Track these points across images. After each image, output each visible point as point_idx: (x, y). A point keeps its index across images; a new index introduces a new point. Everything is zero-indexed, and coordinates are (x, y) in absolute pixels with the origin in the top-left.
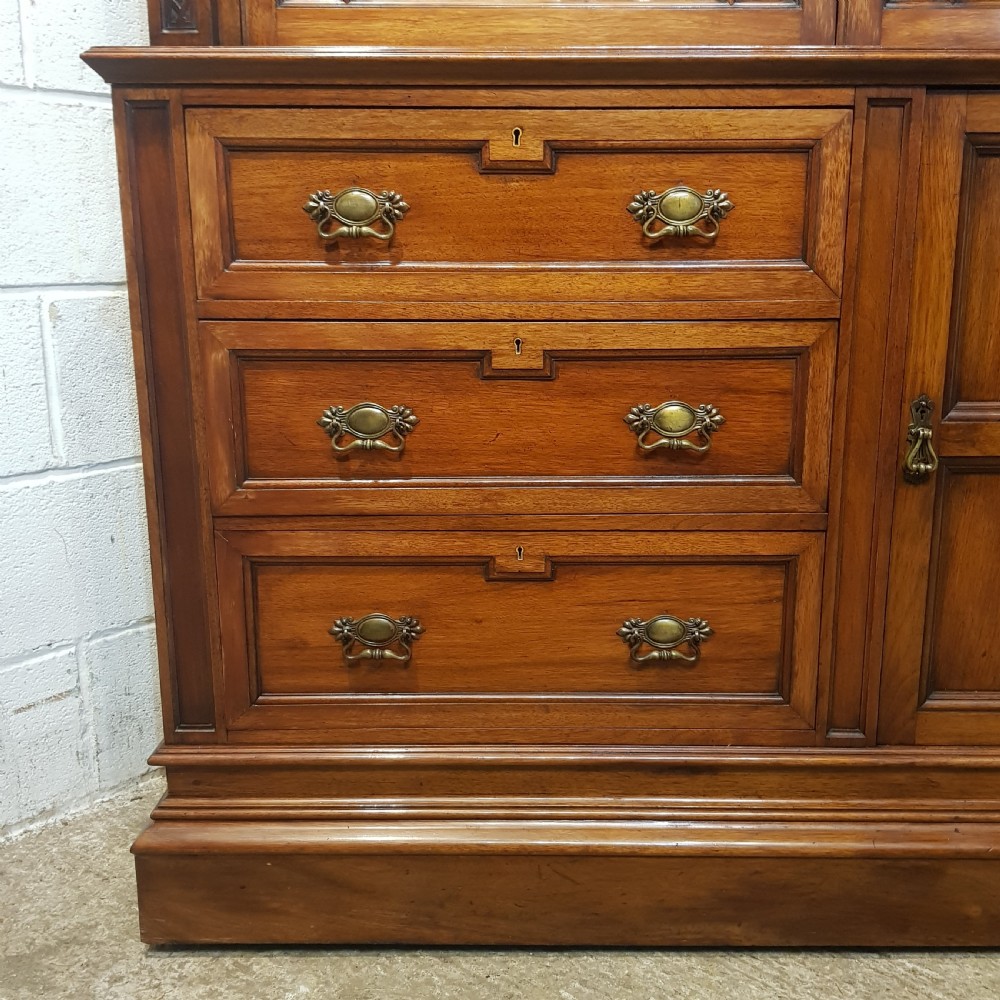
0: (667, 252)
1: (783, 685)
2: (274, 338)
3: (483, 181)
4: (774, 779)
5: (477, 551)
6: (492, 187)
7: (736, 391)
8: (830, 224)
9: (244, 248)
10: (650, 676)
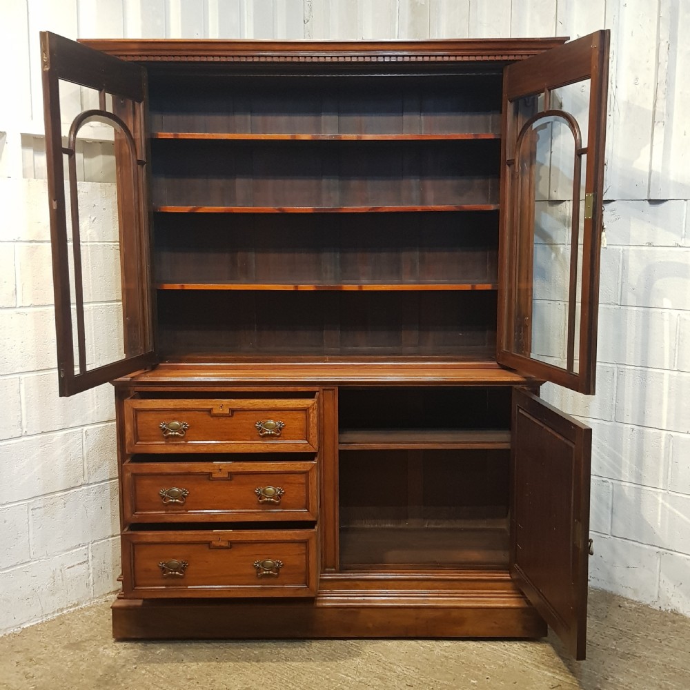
3: (212, 419)
6: (214, 420)
7: (288, 483)
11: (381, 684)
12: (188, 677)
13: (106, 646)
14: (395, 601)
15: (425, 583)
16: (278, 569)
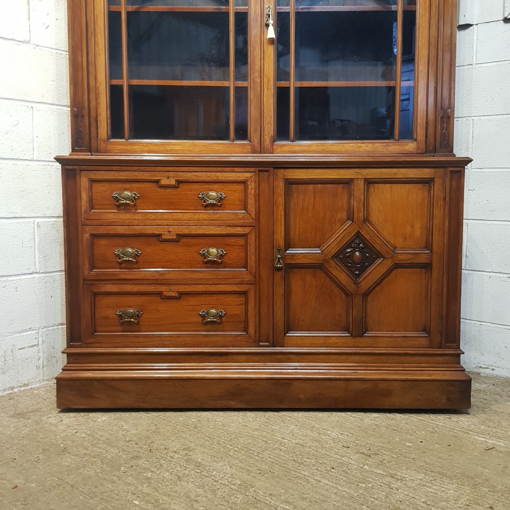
0: (209, 208)
1: (246, 329)
2: (102, 230)
3: (159, 190)
4: (244, 357)
5: (158, 290)
6: (162, 191)
7: (229, 245)
8: (251, 202)
9: (95, 207)
10: (208, 327)
11: (318, 445)
12: (127, 440)
13: (51, 416)
14: (326, 374)
15: (353, 357)
16: (221, 317)
